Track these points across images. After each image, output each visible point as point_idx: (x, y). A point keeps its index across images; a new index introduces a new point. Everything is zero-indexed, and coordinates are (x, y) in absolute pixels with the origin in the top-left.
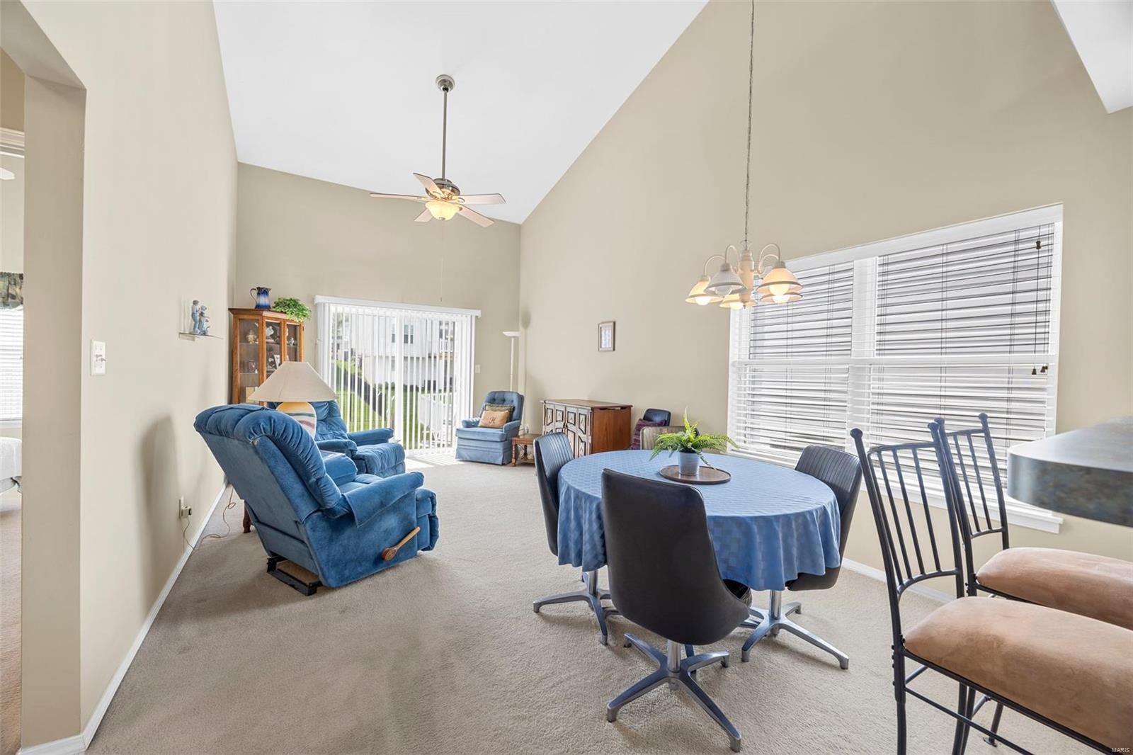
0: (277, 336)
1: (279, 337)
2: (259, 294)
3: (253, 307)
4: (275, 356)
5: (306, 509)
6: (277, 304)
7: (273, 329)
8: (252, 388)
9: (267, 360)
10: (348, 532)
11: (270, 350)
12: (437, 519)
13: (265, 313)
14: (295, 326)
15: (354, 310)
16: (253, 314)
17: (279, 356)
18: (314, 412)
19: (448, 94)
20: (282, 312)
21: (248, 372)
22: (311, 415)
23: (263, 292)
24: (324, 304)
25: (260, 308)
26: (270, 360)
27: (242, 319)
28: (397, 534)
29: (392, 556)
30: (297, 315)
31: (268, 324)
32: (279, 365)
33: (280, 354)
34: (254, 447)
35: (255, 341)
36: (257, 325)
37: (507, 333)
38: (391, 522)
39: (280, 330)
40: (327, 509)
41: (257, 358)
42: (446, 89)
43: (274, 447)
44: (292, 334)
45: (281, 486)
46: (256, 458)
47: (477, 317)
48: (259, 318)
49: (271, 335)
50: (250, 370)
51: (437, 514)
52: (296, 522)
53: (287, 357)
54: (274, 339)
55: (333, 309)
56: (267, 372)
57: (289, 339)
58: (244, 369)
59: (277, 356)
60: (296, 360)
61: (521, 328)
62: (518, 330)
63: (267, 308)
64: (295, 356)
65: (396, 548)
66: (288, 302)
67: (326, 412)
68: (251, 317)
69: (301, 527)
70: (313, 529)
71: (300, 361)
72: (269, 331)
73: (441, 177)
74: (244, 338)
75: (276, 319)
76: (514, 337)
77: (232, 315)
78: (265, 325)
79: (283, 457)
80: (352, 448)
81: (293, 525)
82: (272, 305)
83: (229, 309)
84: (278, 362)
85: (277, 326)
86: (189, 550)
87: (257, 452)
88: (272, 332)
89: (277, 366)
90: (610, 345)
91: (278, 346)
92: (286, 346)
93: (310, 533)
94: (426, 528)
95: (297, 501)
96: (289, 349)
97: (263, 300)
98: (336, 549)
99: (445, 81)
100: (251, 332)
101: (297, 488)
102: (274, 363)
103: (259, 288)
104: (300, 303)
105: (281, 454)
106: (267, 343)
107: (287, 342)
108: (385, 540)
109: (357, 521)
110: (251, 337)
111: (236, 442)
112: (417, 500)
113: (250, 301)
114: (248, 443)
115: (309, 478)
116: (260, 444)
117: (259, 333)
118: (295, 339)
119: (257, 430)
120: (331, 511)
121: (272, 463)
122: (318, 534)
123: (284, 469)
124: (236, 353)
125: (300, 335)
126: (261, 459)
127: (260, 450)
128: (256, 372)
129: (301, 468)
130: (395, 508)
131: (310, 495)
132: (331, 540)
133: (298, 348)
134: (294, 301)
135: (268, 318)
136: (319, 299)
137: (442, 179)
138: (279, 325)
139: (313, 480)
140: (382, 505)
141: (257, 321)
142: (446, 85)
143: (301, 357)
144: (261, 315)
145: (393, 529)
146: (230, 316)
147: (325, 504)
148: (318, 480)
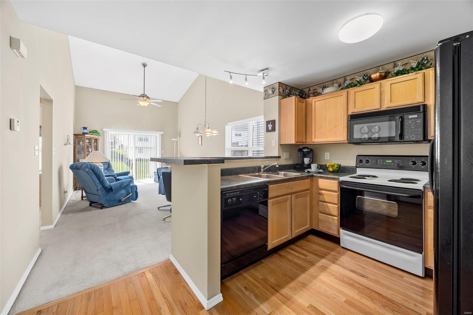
0: (90, 143)
1: (91, 143)
2: (83, 129)
3: (82, 134)
4: (89, 149)
5: (100, 186)
6: (90, 132)
7: (89, 140)
8: (82, 160)
9: (87, 150)
10: (111, 193)
11: (88, 147)
12: (138, 192)
13: (86, 135)
14: (96, 139)
15: (117, 133)
16: (81, 136)
17: (91, 149)
18: (102, 165)
19: (145, 68)
20: (92, 135)
21: (80, 154)
22: (102, 166)
23: (85, 128)
24: (106, 131)
25: (84, 133)
26: (88, 150)
27: (78, 137)
28: (125, 195)
29: (124, 200)
30: (97, 135)
31: (87, 139)
32: (91, 152)
33: (91, 148)
34: (86, 171)
35: (83, 144)
36: (83, 139)
37: (173, 140)
38: (123, 192)
39: (91, 140)
40: (105, 187)
41: (83, 150)
42: (144, 67)
43: (91, 171)
44: (95, 141)
45: (93, 180)
46: (87, 174)
47: (162, 134)
48: (84, 137)
49: (88, 142)
50: (81, 153)
51: (138, 191)
52: (97, 190)
53: (94, 149)
54: (89, 143)
55: (110, 132)
56: (87, 154)
57: (94, 143)
58: (79, 153)
59: (90, 149)
60: (97, 150)
61: (178, 138)
62: (177, 138)
63: (87, 133)
64: (96, 149)
65: (125, 198)
66: (94, 131)
67: (107, 166)
68: (81, 137)
69: (99, 191)
70: (102, 192)
71: (98, 150)
72: (87, 141)
73: (143, 94)
74: (79, 143)
75: (90, 137)
76: (175, 141)
77: (75, 136)
78: (86, 139)
79: (94, 174)
80: (115, 176)
81: (96, 191)
82: (88, 132)
83: (74, 134)
84: (90, 151)
85: (90, 139)
86: (66, 203)
87: (87, 172)
88: (88, 141)
89: (90, 152)
90: (201, 144)
91: (90, 146)
92: (93, 146)
93: (101, 193)
94: (134, 195)
95: (98, 184)
96: (94, 146)
97: (85, 131)
98: (108, 197)
99: (144, 65)
100: (81, 141)
101: (97, 181)
102: (89, 151)
103: (83, 127)
104: (98, 131)
105: (93, 173)
106: (87, 145)
107: (94, 144)
108: (122, 196)
109: (113, 190)
110: (81, 143)
111: (82, 171)
112: (131, 187)
113: (81, 131)
114: (85, 170)
115: (100, 179)
116: (88, 171)
117: (84, 142)
118: (96, 143)
119: (87, 167)
120: (106, 187)
121: (91, 175)
122: (103, 193)
123: (94, 176)
124: (76, 148)
125: (98, 141)
126: (88, 174)
127: (88, 172)
128: (83, 154)
129: (98, 176)
130: (124, 188)
131: (101, 183)
132: (106, 194)
133: (97, 146)
134: (96, 131)
135: (87, 137)
136: (104, 130)
137: (144, 95)
138: (91, 139)
139: (102, 179)
140: (120, 186)
141: (83, 138)
142: (145, 65)
143: (98, 149)
144: (84, 136)
145: (124, 193)
146: (74, 136)
147: (105, 185)
148: (103, 179)
